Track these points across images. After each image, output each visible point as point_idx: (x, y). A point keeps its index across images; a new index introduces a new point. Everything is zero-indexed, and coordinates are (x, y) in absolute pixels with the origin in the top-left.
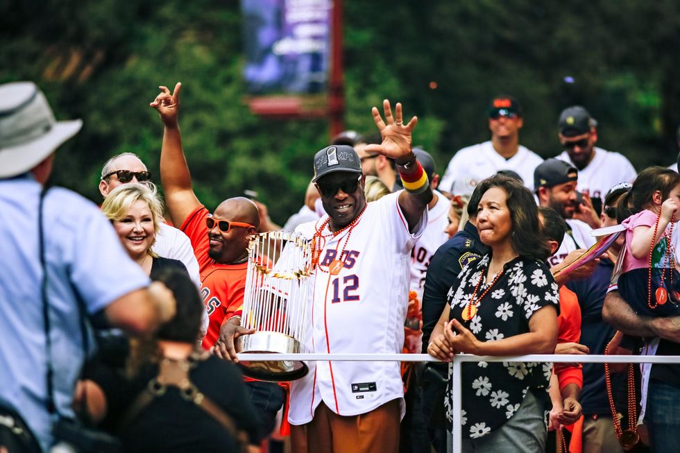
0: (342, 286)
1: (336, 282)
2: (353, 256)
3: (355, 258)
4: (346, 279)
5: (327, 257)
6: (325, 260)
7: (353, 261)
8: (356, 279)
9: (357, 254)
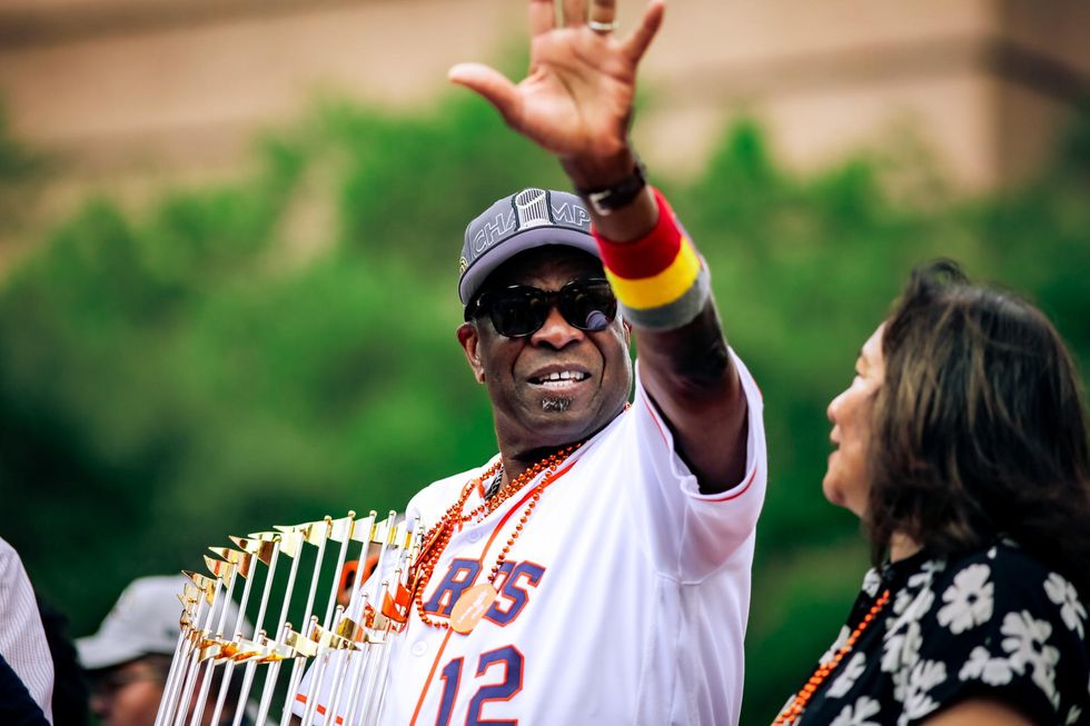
0: (469, 686)
1: (453, 673)
2: (522, 582)
3: (530, 590)
4: (486, 660)
5: (448, 583)
6: (438, 594)
7: (520, 599)
8: (514, 661)
9: (535, 573)
